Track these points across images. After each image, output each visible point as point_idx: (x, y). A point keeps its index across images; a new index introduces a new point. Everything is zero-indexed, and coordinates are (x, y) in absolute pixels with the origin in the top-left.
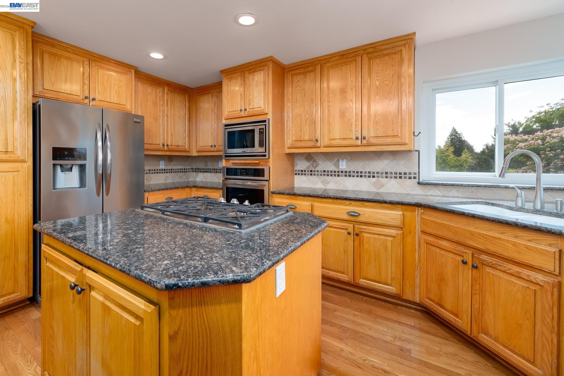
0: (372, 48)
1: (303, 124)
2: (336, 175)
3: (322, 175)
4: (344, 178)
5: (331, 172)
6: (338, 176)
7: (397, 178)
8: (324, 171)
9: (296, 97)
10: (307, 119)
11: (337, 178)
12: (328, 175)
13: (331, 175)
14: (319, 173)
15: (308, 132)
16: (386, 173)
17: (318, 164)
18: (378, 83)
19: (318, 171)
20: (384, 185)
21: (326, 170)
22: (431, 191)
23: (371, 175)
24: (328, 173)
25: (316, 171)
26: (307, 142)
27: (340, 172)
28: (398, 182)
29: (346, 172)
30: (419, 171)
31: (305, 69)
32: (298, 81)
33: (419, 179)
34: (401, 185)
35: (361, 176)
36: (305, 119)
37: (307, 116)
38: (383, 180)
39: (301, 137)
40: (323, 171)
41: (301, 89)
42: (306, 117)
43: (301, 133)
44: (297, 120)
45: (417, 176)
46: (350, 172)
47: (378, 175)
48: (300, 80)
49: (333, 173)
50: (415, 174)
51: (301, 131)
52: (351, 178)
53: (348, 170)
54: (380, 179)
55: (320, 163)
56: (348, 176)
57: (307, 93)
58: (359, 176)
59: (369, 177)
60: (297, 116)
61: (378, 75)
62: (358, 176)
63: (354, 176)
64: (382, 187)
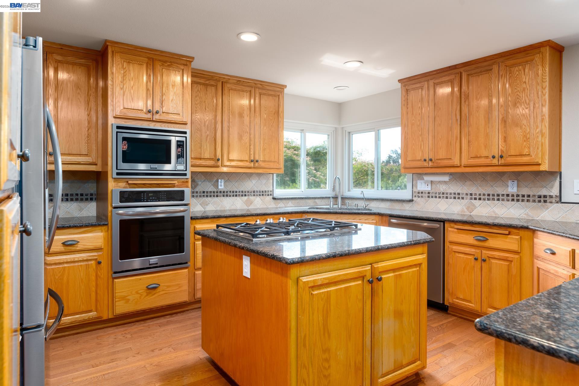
0: (261, 85)
1: (203, 140)
2: (214, 195)
3: (201, 197)
4: (222, 198)
5: (211, 192)
6: (217, 196)
7: (260, 195)
8: (204, 192)
9: (196, 108)
10: (207, 136)
11: (216, 199)
12: (207, 196)
13: (210, 196)
14: (199, 194)
15: (209, 150)
16: (254, 192)
17: (197, 185)
18: (265, 116)
19: (197, 192)
20: (252, 202)
21: (206, 191)
22: (280, 204)
23: (244, 194)
24: (207, 194)
25: (195, 193)
26: (206, 160)
27: (219, 192)
28: (261, 199)
29: (224, 192)
30: (273, 189)
31: (207, 81)
32: (198, 90)
33: (273, 196)
34: (263, 201)
35: (236, 196)
36: (206, 135)
37: (208, 133)
38: (252, 198)
39: (201, 154)
40: (202, 192)
41: (201, 100)
42: (206, 133)
43: (201, 150)
44: (197, 134)
45: (272, 193)
46: (227, 192)
47: (249, 194)
48: (200, 90)
49: (212, 194)
50: (271, 191)
51: (201, 148)
52: (228, 198)
53: (226, 190)
54: (250, 197)
55: (200, 183)
56: (225, 196)
57: (208, 107)
58: (235, 196)
59: (242, 196)
60: (196, 130)
61: (266, 109)
62: (233, 196)
63: (230, 196)
64: (251, 204)
